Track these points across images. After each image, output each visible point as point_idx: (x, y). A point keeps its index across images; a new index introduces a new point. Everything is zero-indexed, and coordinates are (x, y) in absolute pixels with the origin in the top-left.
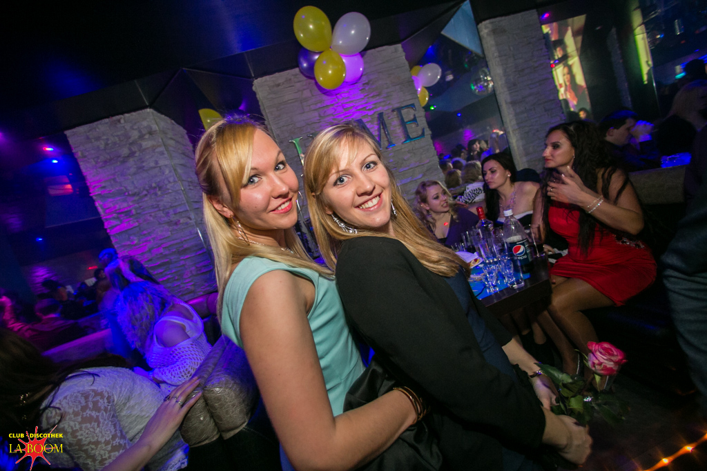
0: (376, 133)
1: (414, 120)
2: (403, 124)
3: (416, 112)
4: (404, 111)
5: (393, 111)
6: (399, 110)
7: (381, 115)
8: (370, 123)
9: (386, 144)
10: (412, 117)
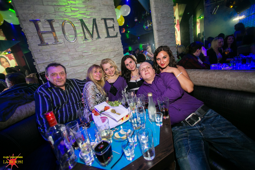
0: (91, 30)
1: (113, 27)
2: (107, 28)
3: (114, 23)
4: (108, 21)
5: (102, 19)
6: (105, 20)
7: (94, 20)
8: (87, 23)
9: (97, 37)
10: (112, 26)
